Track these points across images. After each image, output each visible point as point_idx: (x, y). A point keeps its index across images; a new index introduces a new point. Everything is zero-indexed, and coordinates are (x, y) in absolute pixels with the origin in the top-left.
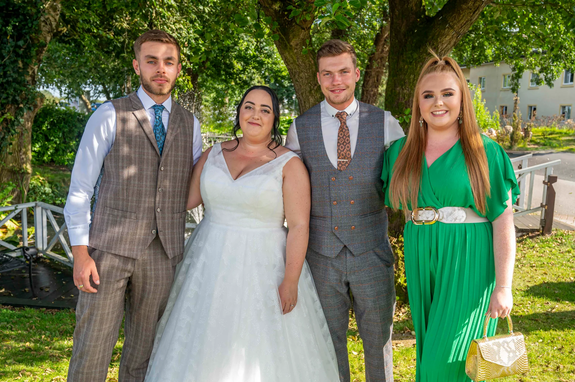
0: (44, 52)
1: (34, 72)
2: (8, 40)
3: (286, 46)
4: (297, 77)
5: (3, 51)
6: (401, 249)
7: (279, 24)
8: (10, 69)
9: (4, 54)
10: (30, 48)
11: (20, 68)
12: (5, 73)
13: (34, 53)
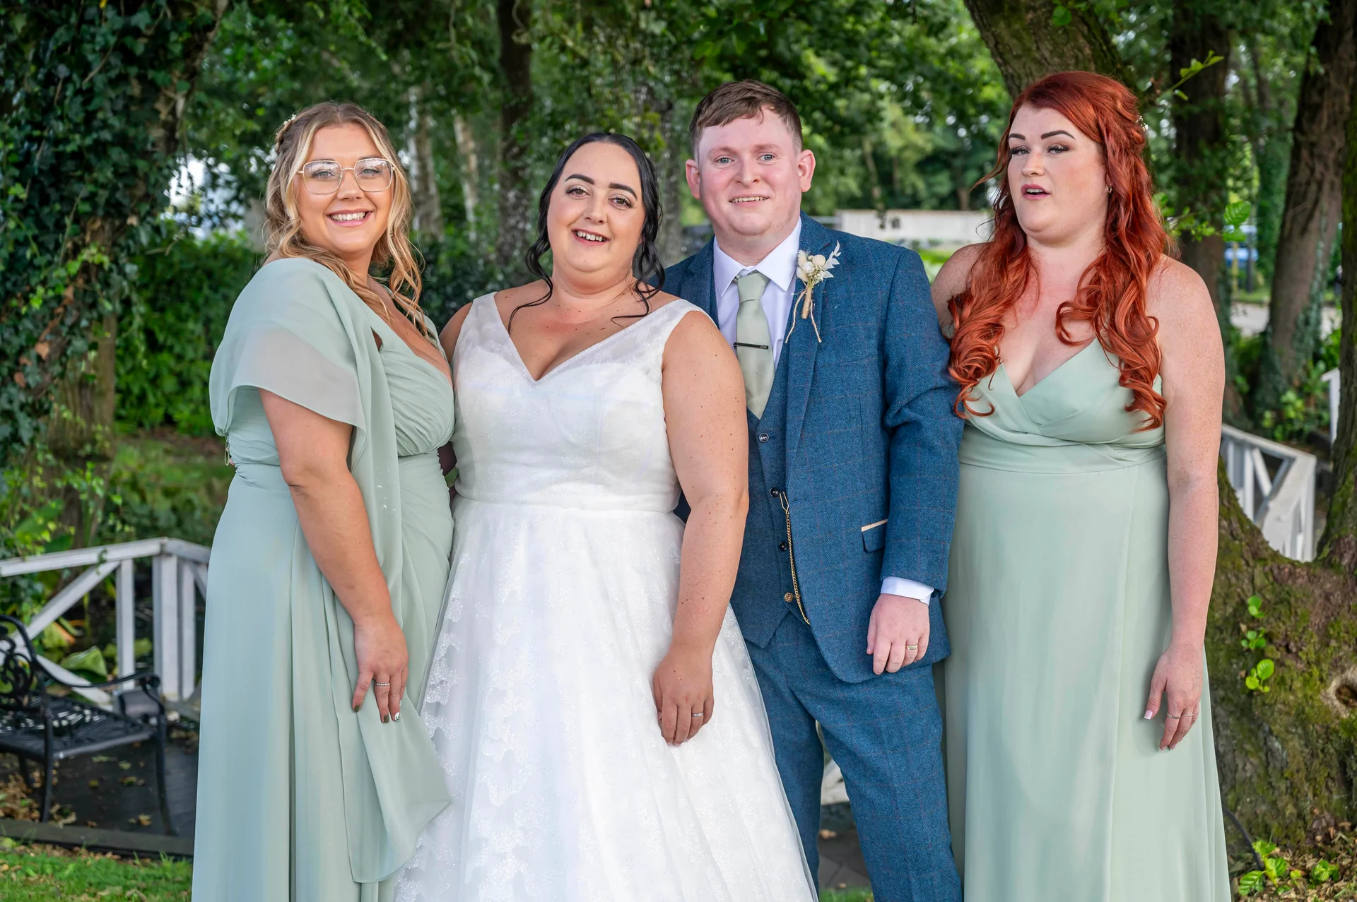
0: (206, 46)
1: (173, 112)
2: (100, 11)
5: (87, 46)
8: (107, 105)
9: (91, 57)
10: (166, 35)
11: (131, 98)
12: (90, 116)
13: (177, 49)
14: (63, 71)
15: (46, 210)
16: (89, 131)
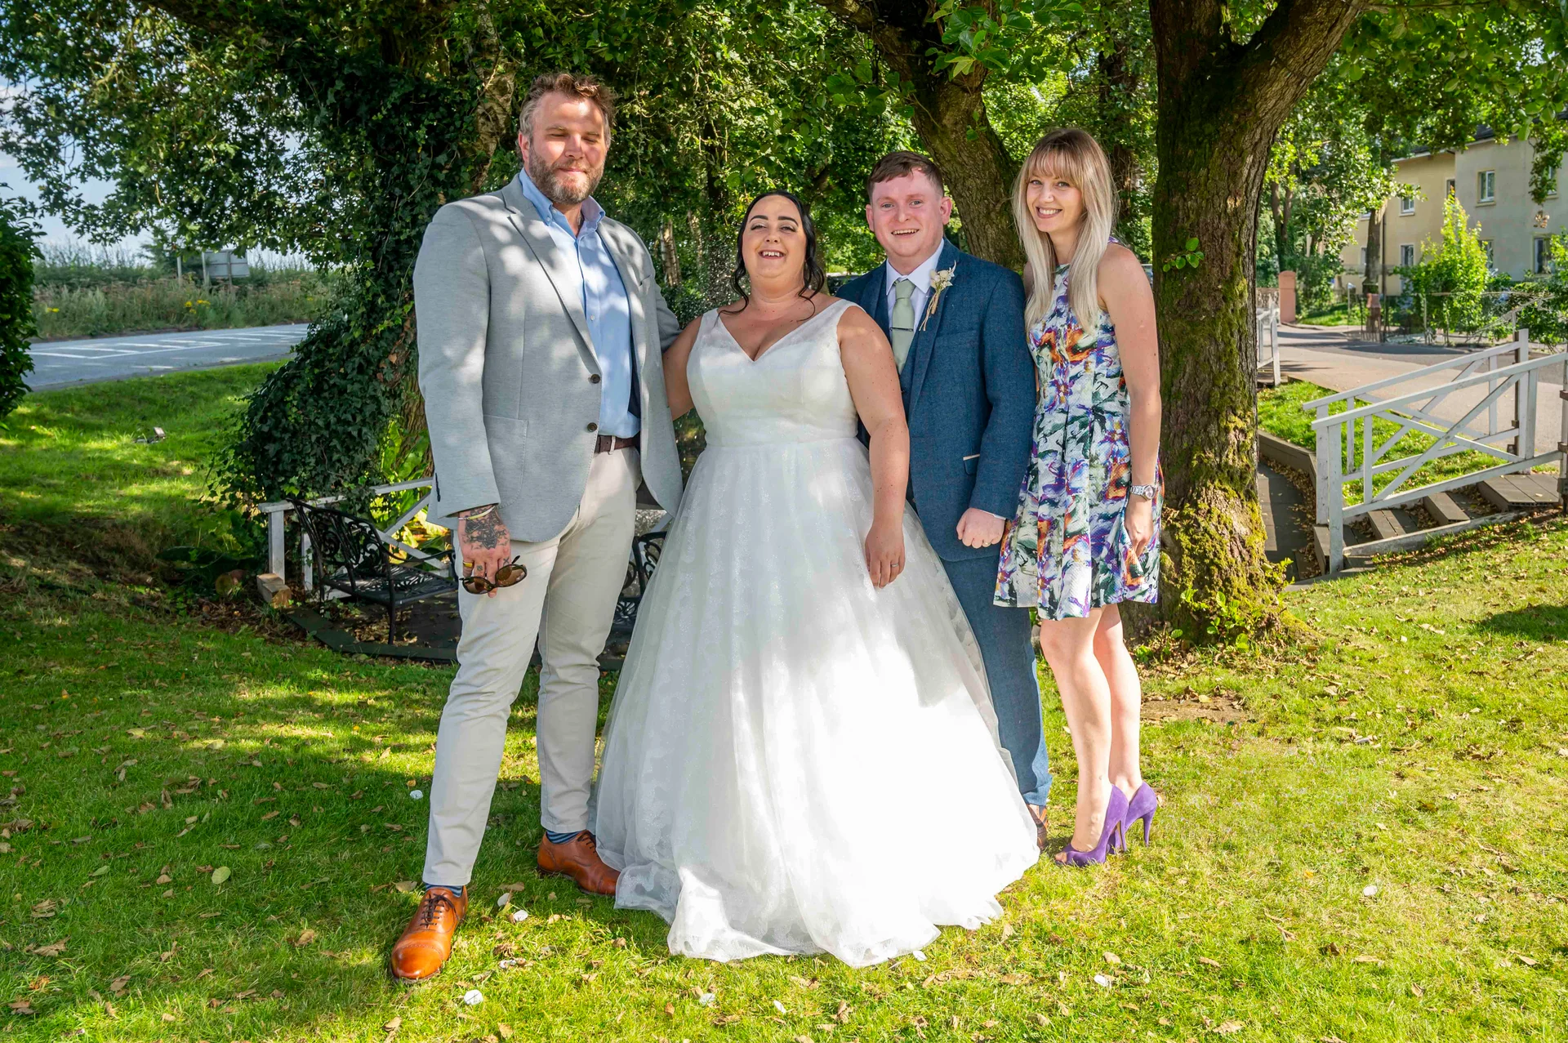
0: (482, 174)
2: (418, 155)
3: (934, 127)
4: (960, 187)
5: (410, 176)
6: (1186, 532)
7: (917, 86)
8: (423, 210)
10: (459, 167)
12: (414, 219)
13: (466, 177)
14: (397, 191)
15: (391, 275)
16: (413, 228)
